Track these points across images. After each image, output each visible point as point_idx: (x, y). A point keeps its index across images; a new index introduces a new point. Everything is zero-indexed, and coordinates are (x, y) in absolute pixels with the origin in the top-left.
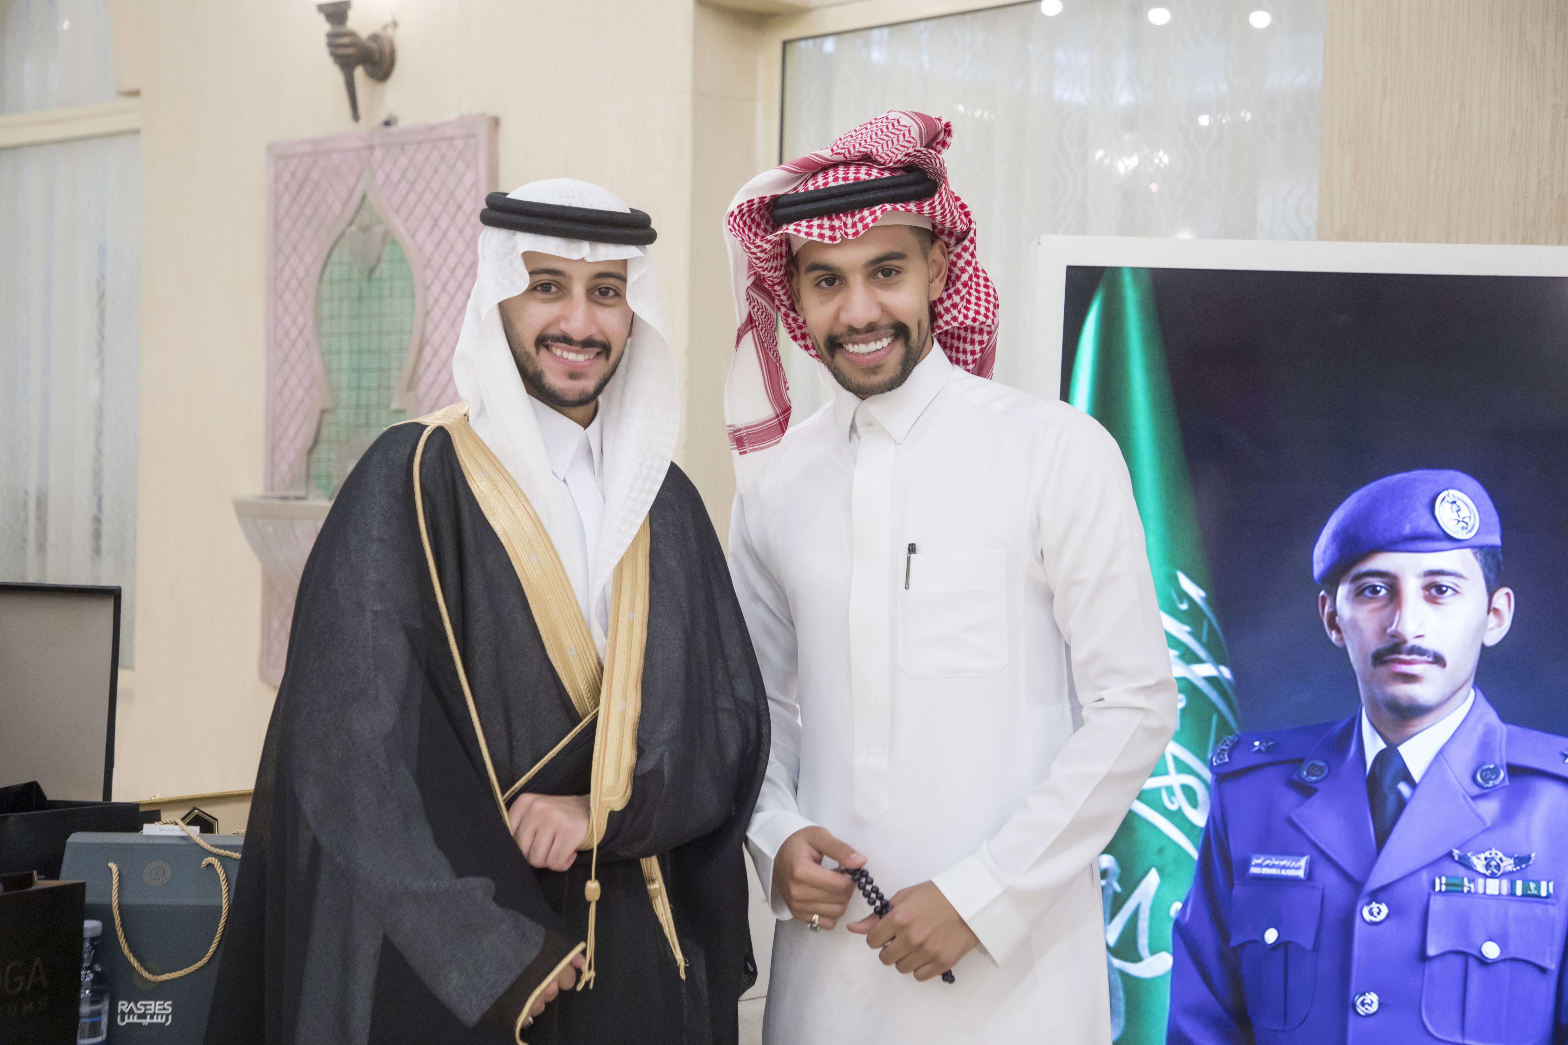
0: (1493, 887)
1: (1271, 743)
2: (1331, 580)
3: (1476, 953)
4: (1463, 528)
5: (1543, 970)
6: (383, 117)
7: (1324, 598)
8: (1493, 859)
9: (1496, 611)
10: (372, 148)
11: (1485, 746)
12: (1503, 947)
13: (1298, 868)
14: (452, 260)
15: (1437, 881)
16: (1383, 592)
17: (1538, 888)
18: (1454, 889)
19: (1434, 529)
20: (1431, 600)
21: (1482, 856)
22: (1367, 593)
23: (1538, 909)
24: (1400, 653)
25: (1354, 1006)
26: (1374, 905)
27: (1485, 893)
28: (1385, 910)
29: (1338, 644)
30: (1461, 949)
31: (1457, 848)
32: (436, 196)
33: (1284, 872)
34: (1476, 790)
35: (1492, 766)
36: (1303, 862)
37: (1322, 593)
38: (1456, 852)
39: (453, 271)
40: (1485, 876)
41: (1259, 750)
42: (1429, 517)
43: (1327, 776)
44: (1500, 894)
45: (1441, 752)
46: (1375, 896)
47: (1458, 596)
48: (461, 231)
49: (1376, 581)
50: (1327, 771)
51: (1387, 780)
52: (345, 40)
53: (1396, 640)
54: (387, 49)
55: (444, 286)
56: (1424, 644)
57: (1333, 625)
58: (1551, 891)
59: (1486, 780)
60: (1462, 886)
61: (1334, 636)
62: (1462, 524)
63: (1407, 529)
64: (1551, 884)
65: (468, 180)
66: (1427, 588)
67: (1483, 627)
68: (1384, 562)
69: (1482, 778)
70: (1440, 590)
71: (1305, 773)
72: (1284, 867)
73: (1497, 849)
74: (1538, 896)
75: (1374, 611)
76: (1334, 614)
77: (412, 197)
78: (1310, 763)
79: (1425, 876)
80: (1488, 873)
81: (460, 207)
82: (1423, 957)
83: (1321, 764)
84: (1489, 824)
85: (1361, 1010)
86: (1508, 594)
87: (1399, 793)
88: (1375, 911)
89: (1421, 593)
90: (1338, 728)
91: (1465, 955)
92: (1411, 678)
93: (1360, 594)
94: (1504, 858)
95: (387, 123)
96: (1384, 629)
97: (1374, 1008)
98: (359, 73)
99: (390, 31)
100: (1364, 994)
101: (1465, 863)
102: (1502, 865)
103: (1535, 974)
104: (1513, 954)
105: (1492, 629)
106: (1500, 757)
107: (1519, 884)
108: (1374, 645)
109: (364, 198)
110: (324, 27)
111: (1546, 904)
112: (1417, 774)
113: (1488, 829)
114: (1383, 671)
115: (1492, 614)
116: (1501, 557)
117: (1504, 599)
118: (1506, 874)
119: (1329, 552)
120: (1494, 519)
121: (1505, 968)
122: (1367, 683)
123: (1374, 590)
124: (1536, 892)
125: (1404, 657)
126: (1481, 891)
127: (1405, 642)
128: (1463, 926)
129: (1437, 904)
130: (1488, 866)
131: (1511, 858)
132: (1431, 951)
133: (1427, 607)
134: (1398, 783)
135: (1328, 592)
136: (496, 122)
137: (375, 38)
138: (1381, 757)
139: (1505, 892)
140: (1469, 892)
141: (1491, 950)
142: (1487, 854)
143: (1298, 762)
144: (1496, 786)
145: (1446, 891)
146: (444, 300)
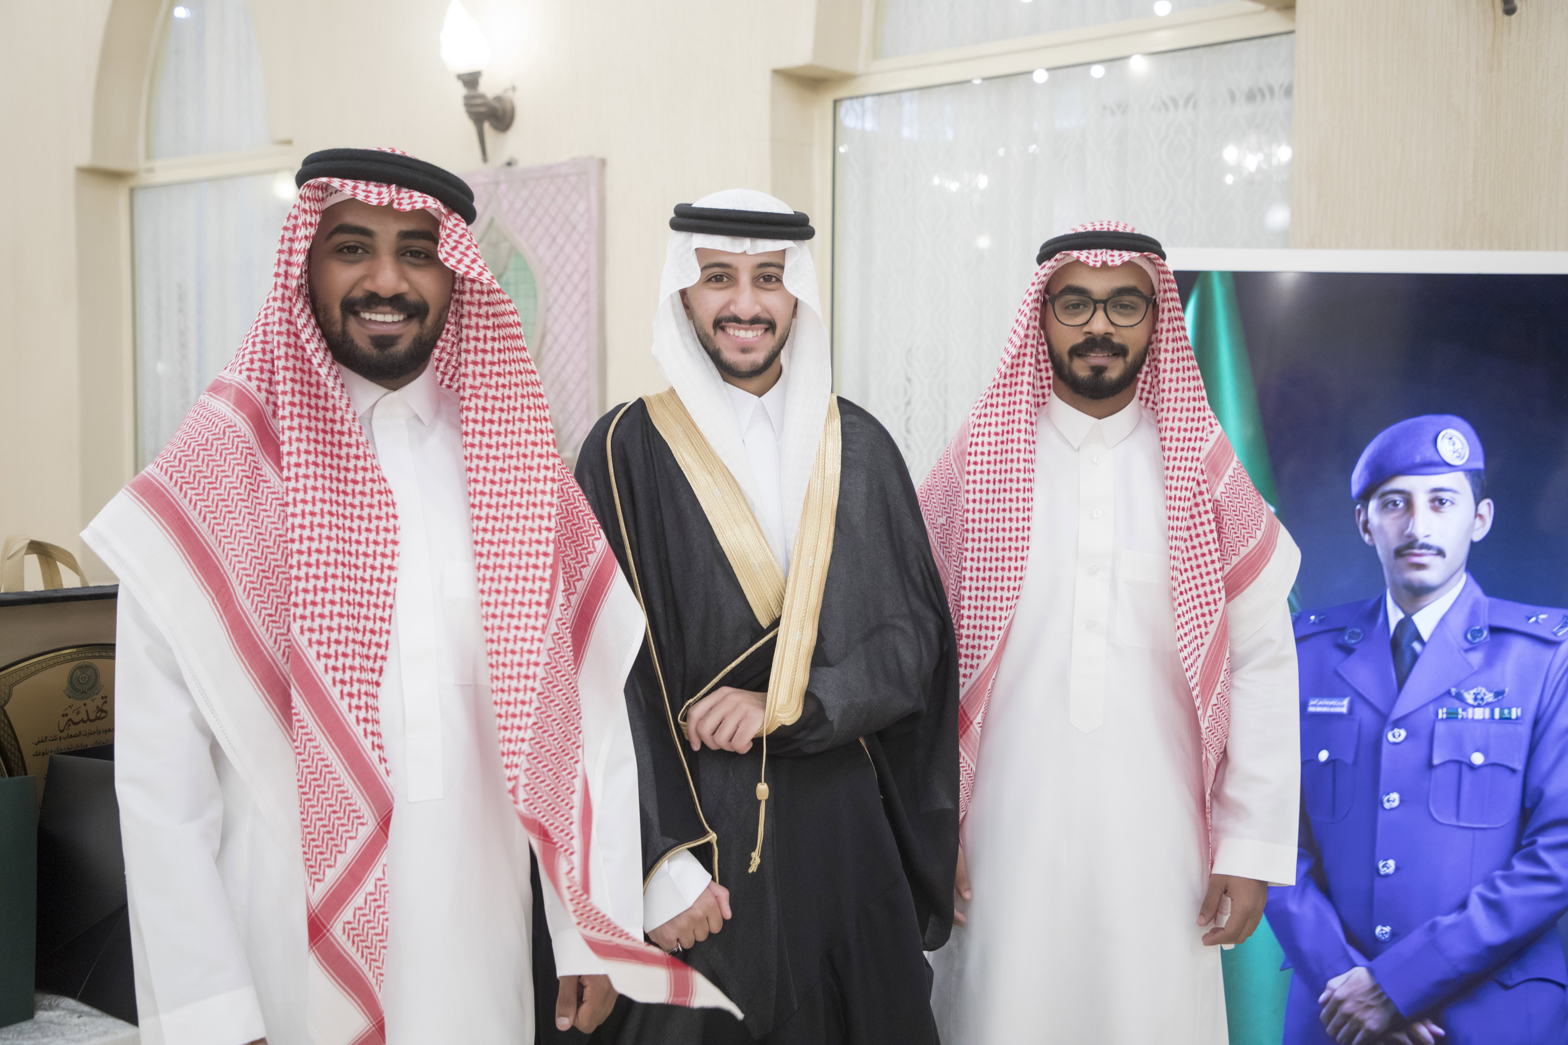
0: (1480, 714)
1: (1322, 617)
2: (1365, 496)
3: (1466, 761)
4: (1458, 457)
5: (1513, 771)
6: (505, 158)
7: (1359, 511)
8: (1479, 694)
9: (1481, 516)
10: (497, 183)
11: (1473, 614)
12: (1486, 755)
13: (1342, 706)
14: (569, 268)
15: (1440, 711)
16: (1401, 505)
17: (1510, 713)
18: (1452, 716)
19: (1437, 459)
20: (1435, 509)
21: (1472, 692)
22: (1390, 506)
23: (1510, 728)
24: (1413, 548)
25: (1382, 803)
26: (1396, 730)
27: (1473, 719)
28: (1403, 733)
29: (1370, 544)
30: (1457, 758)
31: (1455, 687)
32: (554, 219)
33: (1333, 710)
34: (1467, 645)
35: (1478, 628)
36: (1346, 702)
37: (1358, 507)
38: (1453, 690)
39: (569, 277)
40: (1474, 707)
41: (1314, 623)
42: (1433, 449)
43: (1362, 640)
44: (1484, 719)
45: (1443, 620)
46: (1397, 724)
47: (1454, 507)
48: (576, 246)
49: (1397, 497)
50: (1362, 636)
51: (1405, 641)
52: (479, 101)
53: (1411, 540)
54: (508, 107)
55: (562, 289)
56: (1431, 541)
57: (1366, 530)
58: (1519, 714)
59: (1474, 637)
60: (1457, 714)
61: (1366, 538)
62: (1456, 454)
63: (1418, 459)
64: (1519, 710)
65: (581, 207)
66: (1433, 501)
67: (1471, 528)
68: (1402, 483)
69: (1472, 636)
70: (1441, 502)
71: (1347, 638)
72: (1332, 706)
73: (1482, 686)
74: (1510, 719)
75: (1394, 519)
76: (1366, 522)
77: (533, 221)
78: (1350, 631)
79: (1431, 708)
80: (1476, 704)
81: (574, 227)
82: (1430, 766)
83: (1359, 631)
84: (1476, 668)
85: (1387, 806)
86: (1489, 504)
87: (1413, 650)
88: (1397, 734)
89: (1428, 505)
90: (1370, 605)
91: (1459, 763)
92: (1421, 567)
93: (1386, 506)
94: (1487, 693)
95: (509, 164)
96: (1402, 532)
97: (1396, 804)
98: (487, 126)
99: (510, 94)
100: (1388, 794)
101: (1459, 697)
102: (1485, 698)
103: (1507, 773)
104: (1492, 761)
105: (1478, 529)
106: (1484, 621)
107: (1497, 711)
108: (1395, 544)
109: (492, 221)
110: (461, 91)
111: (1516, 724)
112: (1425, 635)
113: (1475, 673)
114: (1401, 562)
115: (1478, 518)
116: (1484, 477)
117: (1486, 508)
118: (1487, 704)
119: (1363, 478)
120: (1479, 450)
121: (1487, 770)
122: (1391, 572)
123: (1395, 503)
124: (1507, 716)
125: (1416, 551)
126: (1470, 716)
127: (1416, 540)
128: (1458, 742)
129: (1440, 728)
130: (1475, 699)
131: (1490, 691)
132: (1436, 761)
133: (1432, 515)
134: (1412, 642)
135: (1363, 506)
136: (603, 163)
137: (498, 99)
138: (1401, 624)
139: (1487, 716)
140: (1462, 718)
141: (1478, 759)
142: (1475, 691)
143: (1342, 630)
144: (1480, 642)
145: (1447, 718)
146: (562, 299)
